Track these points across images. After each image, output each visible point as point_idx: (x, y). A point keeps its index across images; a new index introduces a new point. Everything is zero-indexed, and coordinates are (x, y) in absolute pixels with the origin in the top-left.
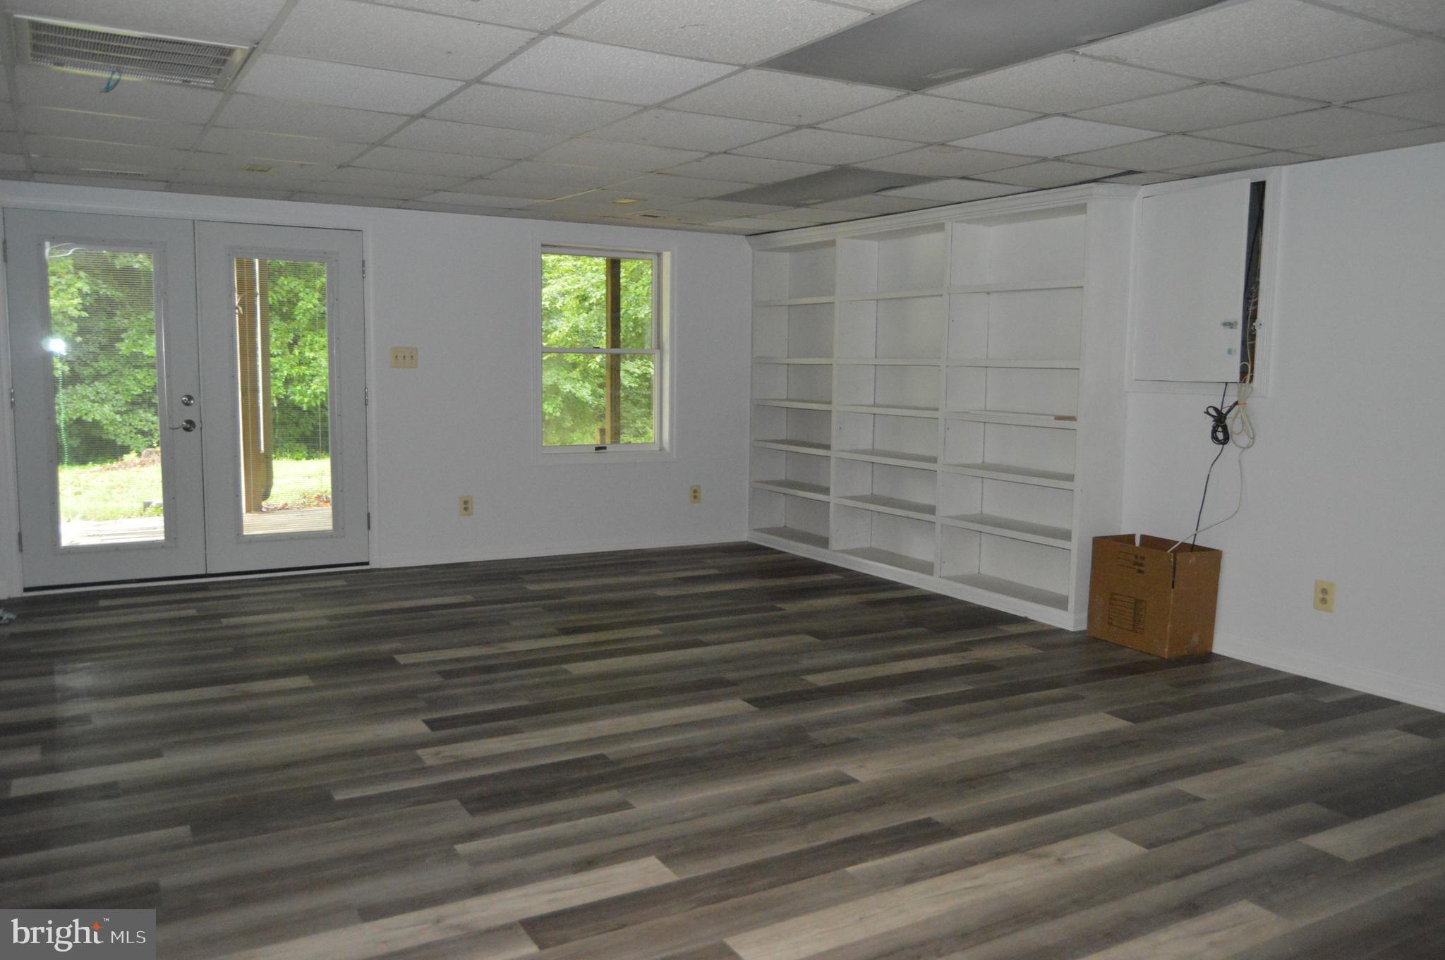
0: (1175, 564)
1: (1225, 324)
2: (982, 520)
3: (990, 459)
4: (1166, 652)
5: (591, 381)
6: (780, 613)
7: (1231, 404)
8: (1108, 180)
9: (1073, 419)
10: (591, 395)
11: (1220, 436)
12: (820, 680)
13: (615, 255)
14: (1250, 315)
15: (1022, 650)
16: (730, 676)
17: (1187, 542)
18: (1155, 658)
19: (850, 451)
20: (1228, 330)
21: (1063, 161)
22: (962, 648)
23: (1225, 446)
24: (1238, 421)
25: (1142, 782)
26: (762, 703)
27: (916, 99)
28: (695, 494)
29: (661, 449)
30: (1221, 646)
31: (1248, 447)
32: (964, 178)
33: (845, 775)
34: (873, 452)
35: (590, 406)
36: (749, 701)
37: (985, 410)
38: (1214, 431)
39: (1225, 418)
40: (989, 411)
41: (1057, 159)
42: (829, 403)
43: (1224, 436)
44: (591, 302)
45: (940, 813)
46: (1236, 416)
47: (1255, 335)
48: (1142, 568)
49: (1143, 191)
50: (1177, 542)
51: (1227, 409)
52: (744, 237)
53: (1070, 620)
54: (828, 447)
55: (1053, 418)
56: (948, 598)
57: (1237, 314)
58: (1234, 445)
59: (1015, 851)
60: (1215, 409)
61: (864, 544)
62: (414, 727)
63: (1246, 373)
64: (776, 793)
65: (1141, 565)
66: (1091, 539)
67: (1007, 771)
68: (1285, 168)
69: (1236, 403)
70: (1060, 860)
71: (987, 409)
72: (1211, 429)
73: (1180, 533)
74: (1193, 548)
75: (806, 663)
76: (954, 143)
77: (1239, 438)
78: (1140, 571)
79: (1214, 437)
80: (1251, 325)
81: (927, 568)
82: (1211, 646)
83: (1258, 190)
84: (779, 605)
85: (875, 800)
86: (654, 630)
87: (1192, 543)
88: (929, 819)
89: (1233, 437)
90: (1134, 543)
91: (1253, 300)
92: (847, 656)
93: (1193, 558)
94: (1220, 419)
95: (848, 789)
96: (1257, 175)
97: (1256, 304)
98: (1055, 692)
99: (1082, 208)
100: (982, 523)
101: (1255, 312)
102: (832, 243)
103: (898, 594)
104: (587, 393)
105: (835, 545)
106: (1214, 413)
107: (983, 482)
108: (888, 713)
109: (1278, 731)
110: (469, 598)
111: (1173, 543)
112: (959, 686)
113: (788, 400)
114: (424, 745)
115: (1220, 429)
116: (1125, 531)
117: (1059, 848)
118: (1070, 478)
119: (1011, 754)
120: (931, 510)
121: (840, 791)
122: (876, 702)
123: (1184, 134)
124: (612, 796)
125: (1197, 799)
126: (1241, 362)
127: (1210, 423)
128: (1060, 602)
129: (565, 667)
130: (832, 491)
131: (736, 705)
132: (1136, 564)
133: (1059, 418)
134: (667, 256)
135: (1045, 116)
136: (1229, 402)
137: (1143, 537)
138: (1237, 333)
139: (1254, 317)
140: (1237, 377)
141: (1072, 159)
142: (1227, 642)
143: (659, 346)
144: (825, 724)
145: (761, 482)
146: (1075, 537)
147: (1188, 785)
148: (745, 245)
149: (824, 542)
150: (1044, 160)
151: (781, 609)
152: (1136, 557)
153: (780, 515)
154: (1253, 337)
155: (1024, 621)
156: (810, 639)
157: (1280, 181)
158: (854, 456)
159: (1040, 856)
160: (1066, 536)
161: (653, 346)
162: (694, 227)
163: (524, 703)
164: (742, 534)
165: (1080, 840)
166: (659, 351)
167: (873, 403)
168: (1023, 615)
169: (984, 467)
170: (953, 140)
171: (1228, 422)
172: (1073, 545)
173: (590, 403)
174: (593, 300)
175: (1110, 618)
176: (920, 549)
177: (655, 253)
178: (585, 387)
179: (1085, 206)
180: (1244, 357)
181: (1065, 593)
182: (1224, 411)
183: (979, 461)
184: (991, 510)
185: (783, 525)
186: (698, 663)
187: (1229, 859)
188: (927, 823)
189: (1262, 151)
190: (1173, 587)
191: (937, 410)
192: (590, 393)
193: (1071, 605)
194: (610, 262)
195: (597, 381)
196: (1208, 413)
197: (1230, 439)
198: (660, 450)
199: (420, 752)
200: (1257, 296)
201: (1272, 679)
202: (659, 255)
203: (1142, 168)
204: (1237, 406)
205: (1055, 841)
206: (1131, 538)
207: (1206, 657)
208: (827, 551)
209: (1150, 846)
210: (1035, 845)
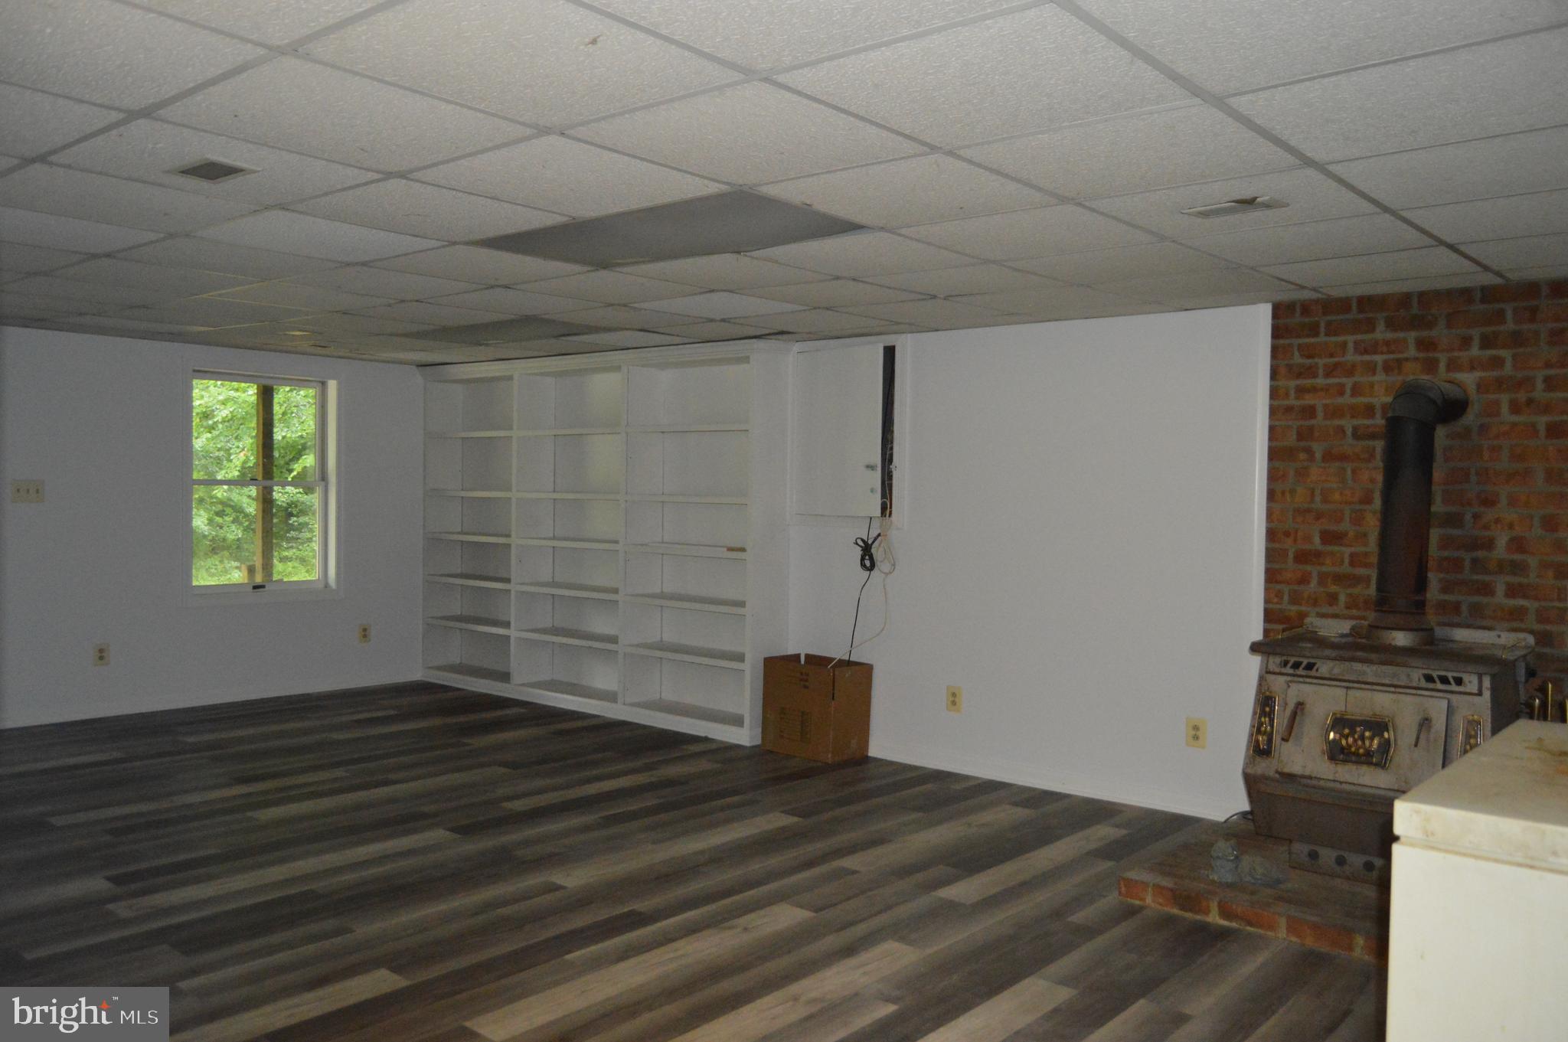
0: (834, 678)
1: (868, 467)
2: (661, 646)
3: (669, 588)
4: (830, 758)
5: (207, 509)
6: (467, 748)
7: (875, 536)
8: (768, 337)
9: (743, 550)
10: (208, 524)
11: (868, 563)
12: (518, 805)
13: (268, 382)
14: (887, 458)
15: (704, 765)
16: (426, 809)
17: (843, 658)
18: (819, 764)
19: (531, 584)
20: (870, 472)
21: (729, 322)
22: (649, 768)
23: (872, 572)
24: (881, 549)
25: (810, 864)
26: (466, 831)
27: (603, 273)
28: (365, 633)
29: (327, 585)
30: (875, 750)
31: (891, 573)
32: (641, 330)
33: (554, 884)
34: (554, 584)
35: (205, 537)
36: (452, 830)
37: (663, 542)
38: (863, 559)
39: (871, 548)
40: (667, 543)
41: (723, 320)
42: (508, 536)
43: (871, 564)
44: (215, 420)
45: (642, 906)
46: (880, 545)
47: (892, 476)
48: (807, 684)
49: (797, 347)
50: (834, 659)
51: (872, 540)
52: (414, 367)
53: (745, 736)
54: (508, 581)
55: (725, 549)
56: (630, 723)
57: (877, 460)
58: (879, 572)
59: (708, 926)
60: (863, 540)
61: (545, 677)
62: (96, 884)
63: (886, 509)
64: (489, 906)
65: (806, 681)
66: (763, 660)
67: (698, 866)
68: (909, 335)
69: (879, 535)
70: (746, 929)
71: (665, 541)
72: (860, 557)
73: (838, 652)
74: (849, 663)
75: (500, 792)
76: (636, 305)
77: (882, 566)
78: (806, 687)
79: (863, 565)
80: (889, 466)
81: (610, 697)
82: (868, 752)
83: (890, 353)
84: (466, 741)
85: (584, 900)
86: (339, 773)
87: (847, 659)
88: (634, 910)
89: (878, 564)
90: (800, 661)
91: (889, 446)
92: (539, 783)
93: (848, 673)
94: (867, 549)
95: (558, 894)
96: (890, 340)
97: (892, 448)
98: (736, 799)
99: (746, 360)
100: (661, 650)
101: (891, 455)
102: (510, 378)
103: (585, 723)
104: (203, 522)
105: (516, 678)
106: (861, 543)
107: (662, 611)
108: (587, 828)
109: (920, 814)
110: (116, 755)
111: (831, 660)
112: (650, 800)
113: (462, 533)
114: (114, 899)
115: (867, 557)
116: (791, 651)
117: (742, 921)
118: (741, 604)
119: (702, 852)
120: (613, 640)
121: (549, 897)
122: (575, 821)
123: (827, 309)
124: (329, 924)
125: (854, 872)
126: (882, 499)
127: (858, 552)
128: (738, 721)
129: (249, 814)
130: (513, 624)
131: (438, 835)
132: (801, 680)
133: (730, 549)
134: (332, 386)
135: (712, 291)
136: (873, 534)
137: (807, 656)
138: (878, 475)
139: (891, 461)
140: (878, 513)
141: (737, 321)
142: (881, 746)
143: (324, 478)
144: (527, 843)
145: (437, 618)
146: (748, 657)
147: (848, 862)
148: (417, 378)
149: (505, 677)
150: (712, 320)
151: (468, 745)
152: (802, 674)
153: (455, 652)
154: (890, 477)
155: (706, 740)
156: (503, 770)
157: (907, 347)
158: (532, 589)
159: (730, 928)
160: (740, 658)
161: (317, 478)
162: (364, 356)
163: (212, 851)
164: (416, 674)
165: (762, 912)
166: (323, 483)
167: (552, 535)
168: (703, 734)
169: (662, 596)
170: (635, 303)
171: (873, 551)
172: (747, 666)
173: (206, 533)
174: (219, 418)
175: (782, 732)
176: (603, 678)
177: (320, 382)
178: (200, 516)
179: (748, 357)
180: (883, 496)
181: (740, 712)
182: (870, 542)
183: (658, 591)
184: (669, 637)
185: (458, 662)
186: (393, 800)
187: (880, 912)
188: (631, 913)
189: (888, 323)
190: (833, 699)
191: (616, 542)
192: (206, 522)
193: (747, 721)
194: (262, 388)
195: (214, 508)
196: (857, 544)
197: (876, 567)
198: (326, 587)
199: (111, 907)
200: (892, 443)
201: (914, 774)
202: (323, 384)
203: (794, 331)
204: (880, 538)
205: (740, 916)
206: (798, 656)
207: (864, 760)
208: (507, 685)
209: (816, 911)
210: (725, 920)
